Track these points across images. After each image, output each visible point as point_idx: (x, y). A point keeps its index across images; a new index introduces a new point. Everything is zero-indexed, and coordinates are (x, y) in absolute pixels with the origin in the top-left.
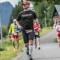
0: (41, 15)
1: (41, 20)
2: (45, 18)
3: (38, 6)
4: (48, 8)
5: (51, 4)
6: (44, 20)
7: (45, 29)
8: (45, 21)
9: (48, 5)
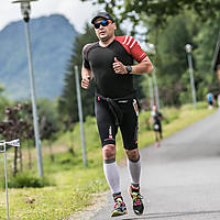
0: (175, 60)
1: (175, 76)
2: (191, 70)
3: (163, 28)
4: (201, 36)
5: (209, 21)
6: (184, 76)
7: (190, 109)
8: (189, 80)
9: (198, 25)
